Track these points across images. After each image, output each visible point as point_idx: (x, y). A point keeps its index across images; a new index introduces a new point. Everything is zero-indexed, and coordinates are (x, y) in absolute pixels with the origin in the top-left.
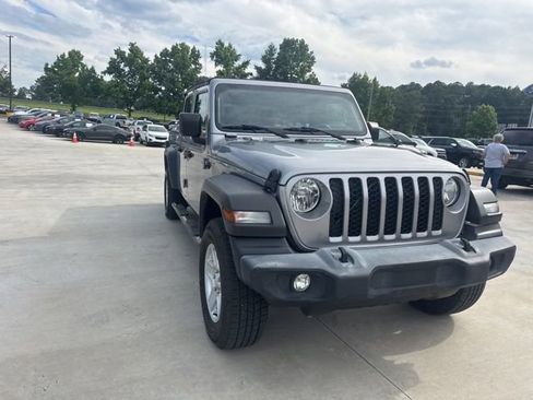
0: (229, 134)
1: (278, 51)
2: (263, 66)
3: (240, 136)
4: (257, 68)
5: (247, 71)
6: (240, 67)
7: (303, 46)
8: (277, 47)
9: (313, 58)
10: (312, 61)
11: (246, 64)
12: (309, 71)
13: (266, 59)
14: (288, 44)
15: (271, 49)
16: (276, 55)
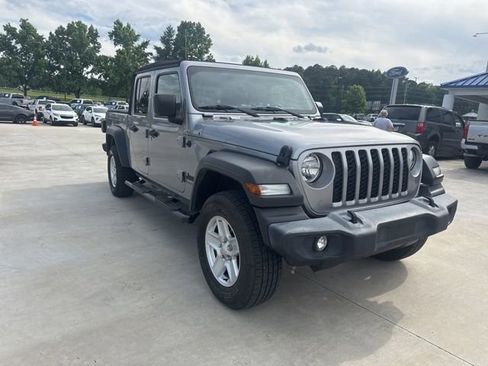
0: (206, 114)
1: (177, 32)
2: (163, 47)
3: (216, 116)
4: (156, 48)
5: (147, 51)
6: (140, 47)
7: (200, 30)
8: (175, 29)
9: (210, 41)
10: (209, 43)
11: (145, 45)
12: (207, 53)
13: (164, 40)
14: (185, 27)
15: (170, 31)
16: (175, 37)
